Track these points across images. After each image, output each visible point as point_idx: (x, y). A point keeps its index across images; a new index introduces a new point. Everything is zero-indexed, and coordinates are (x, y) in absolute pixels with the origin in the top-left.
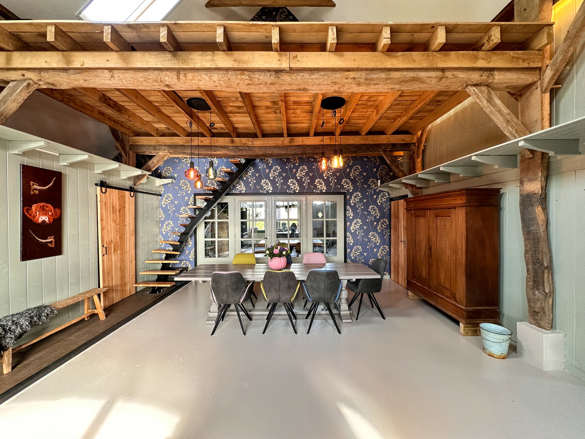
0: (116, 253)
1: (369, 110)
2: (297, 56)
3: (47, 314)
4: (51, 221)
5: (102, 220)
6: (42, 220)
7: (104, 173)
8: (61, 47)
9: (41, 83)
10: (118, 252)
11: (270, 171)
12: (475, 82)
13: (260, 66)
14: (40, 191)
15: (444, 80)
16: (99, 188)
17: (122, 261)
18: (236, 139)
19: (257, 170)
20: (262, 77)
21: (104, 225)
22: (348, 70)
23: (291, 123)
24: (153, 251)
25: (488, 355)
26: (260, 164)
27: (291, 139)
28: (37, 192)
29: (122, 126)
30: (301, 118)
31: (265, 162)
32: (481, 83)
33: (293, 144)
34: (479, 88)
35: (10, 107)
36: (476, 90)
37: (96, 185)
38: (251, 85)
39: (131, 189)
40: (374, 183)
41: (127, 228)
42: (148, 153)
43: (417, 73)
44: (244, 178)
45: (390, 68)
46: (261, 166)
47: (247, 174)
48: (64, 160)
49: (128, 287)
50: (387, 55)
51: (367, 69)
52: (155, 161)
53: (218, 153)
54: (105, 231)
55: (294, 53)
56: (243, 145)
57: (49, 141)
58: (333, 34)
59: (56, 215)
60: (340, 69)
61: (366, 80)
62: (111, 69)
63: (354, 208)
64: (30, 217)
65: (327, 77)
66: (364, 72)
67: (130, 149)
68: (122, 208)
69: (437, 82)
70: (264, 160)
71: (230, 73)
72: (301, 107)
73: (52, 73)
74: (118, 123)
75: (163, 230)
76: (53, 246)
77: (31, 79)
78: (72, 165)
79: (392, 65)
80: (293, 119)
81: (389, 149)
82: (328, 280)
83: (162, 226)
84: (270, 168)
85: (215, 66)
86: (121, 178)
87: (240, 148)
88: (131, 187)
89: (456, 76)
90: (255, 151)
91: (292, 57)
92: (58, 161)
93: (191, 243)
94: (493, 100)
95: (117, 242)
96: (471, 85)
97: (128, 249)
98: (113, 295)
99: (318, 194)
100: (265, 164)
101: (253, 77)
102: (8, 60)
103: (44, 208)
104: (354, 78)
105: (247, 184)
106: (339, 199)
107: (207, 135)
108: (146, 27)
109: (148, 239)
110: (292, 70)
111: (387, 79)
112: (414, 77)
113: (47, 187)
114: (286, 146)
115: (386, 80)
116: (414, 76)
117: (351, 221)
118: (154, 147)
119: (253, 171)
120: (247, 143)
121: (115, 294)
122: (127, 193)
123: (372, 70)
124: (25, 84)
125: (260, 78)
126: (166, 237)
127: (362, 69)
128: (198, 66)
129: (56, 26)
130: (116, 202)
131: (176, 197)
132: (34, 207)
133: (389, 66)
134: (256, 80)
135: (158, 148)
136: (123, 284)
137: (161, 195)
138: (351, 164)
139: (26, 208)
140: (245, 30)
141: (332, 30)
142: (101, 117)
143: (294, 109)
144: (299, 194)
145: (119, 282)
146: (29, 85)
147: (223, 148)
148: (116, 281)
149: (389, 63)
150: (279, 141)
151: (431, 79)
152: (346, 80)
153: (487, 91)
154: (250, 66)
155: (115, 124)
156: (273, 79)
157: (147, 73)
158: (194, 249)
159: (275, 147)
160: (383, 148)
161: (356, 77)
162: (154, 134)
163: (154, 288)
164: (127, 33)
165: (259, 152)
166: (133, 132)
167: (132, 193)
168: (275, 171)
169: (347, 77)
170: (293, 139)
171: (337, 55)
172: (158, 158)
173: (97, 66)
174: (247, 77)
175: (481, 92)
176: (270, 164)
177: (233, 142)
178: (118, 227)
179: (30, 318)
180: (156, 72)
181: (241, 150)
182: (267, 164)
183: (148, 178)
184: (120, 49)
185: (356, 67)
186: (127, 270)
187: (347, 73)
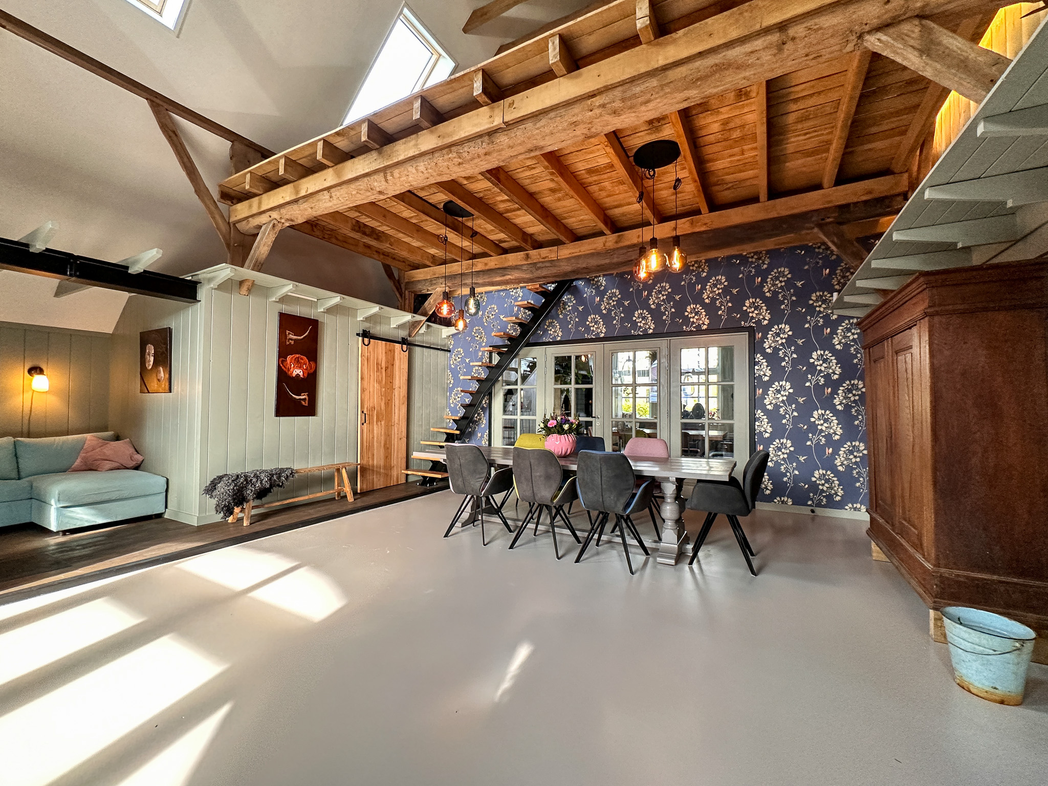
0: (379, 423)
1: (745, 147)
2: (514, 101)
3: (287, 475)
4: (306, 375)
5: (362, 379)
6: (296, 373)
7: (368, 319)
8: (291, 178)
9: (283, 221)
10: (383, 423)
11: (602, 300)
12: (875, 22)
13: (467, 134)
14: (295, 340)
15: (789, 46)
16: (360, 339)
17: (388, 435)
18: (533, 253)
19: (580, 300)
20: (472, 148)
21: (365, 386)
22: (592, 95)
23: (611, 209)
24: (432, 429)
25: (958, 684)
26: (586, 289)
27: (619, 236)
28: (292, 342)
29: (394, 259)
30: (621, 196)
31: (593, 285)
32: (894, 18)
33: (621, 244)
34: (891, 30)
35: (262, 252)
36: (884, 38)
37: (358, 335)
38: (462, 163)
39: (404, 341)
40: (824, 302)
41: (396, 393)
42: (425, 292)
43: (724, 54)
44: (561, 316)
45: (665, 66)
46: (588, 292)
47: (564, 309)
48: (321, 306)
49: (394, 473)
50: (658, 44)
51: (622, 83)
52: (432, 301)
53: (507, 278)
54: (367, 393)
55: (510, 99)
56: (543, 260)
57: (297, 284)
58: (555, 49)
59: (311, 368)
60: (579, 98)
61: (623, 102)
62: (328, 189)
63: (773, 359)
64: (284, 369)
65: (559, 118)
66: (620, 89)
67: (406, 289)
68: (390, 366)
69: (775, 55)
70: (592, 282)
71: (436, 155)
72: (605, 176)
73: (288, 207)
74: (388, 256)
75: (451, 401)
76: (307, 405)
77: (276, 219)
78: (329, 311)
79: (666, 59)
80: (606, 200)
81: (831, 220)
82: (607, 469)
83: (450, 396)
84: (602, 294)
85: (418, 152)
86: (392, 327)
87: (538, 266)
88: (403, 339)
89: (815, 27)
90: (560, 266)
91: (507, 105)
92: (316, 308)
93: (484, 421)
94: (939, 44)
95: (381, 409)
96: (869, 32)
97: (396, 421)
98: (373, 478)
99: (691, 333)
100: (593, 289)
101: (461, 151)
102: (260, 203)
103: (298, 361)
104: (603, 106)
105: (564, 325)
106: (740, 341)
107: (492, 254)
108: (352, 129)
109: (428, 411)
110: (509, 126)
111: (662, 87)
112: (716, 65)
113: (302, 337)
114: (610, 250)
115: (662, 89)
116: (717, 61)
117: (767, 386)
118: (431, 281)
119: (574, 302)
120: (548, 256)
121: (377, 478)
122: (398, 346)
123: (633, 80)
124: (271, 225)
125: (469, 150)
126: (454, 411)
127: (615, 86)
128: (401, 158)
129: (286, 157)
130: (382, 358)
131: (467, 354)
132: (289, 358)
133: (661, 62)
134: (466, 154)
135: (434, 282)
136: (388, 467)
137: (450, 351)
138: (765, 266)
139: (281, 359)
140: (448, 91)
141: (553, 43)
142: (368, 251)
143: (598, 183)
144: (654, 335)
145: (382, 463)
146: (274, 226)
147: (514, 269)
148: (377, 460)
149: (660, 58)
150: (597, 244)
151: (756, 55)
152: (590, 113)
153: (917, 30)
154: (456, 138)
155: (385, 257)
156: (485, 146)
157: (358, 183)
158: (487, 431)
159: (592, 255)
160: (814, 219)
161: (606, 102)
162: (428, 263)
163: (425, 477)
164: (340, 143)
165: (567, 267)
166: (409, 265)
167: (405, 346)
168: (611, 298)
169: (591, 108)
170: (622, 235)
171: (571, 78)
172: (435, 296)
173: (317, 189)
174: (455, 155)
175: (900, 37)
176: (603, 288)
177: (527, 256)
178: (384, 389)
179: (270, 475)
180: (366, 179)
181: (540, 268)
182: (597, 288)
183: (428, 326)
184: (333, 163)
185: (602, 86)
186: (394, 448)
187: (589, 102)
